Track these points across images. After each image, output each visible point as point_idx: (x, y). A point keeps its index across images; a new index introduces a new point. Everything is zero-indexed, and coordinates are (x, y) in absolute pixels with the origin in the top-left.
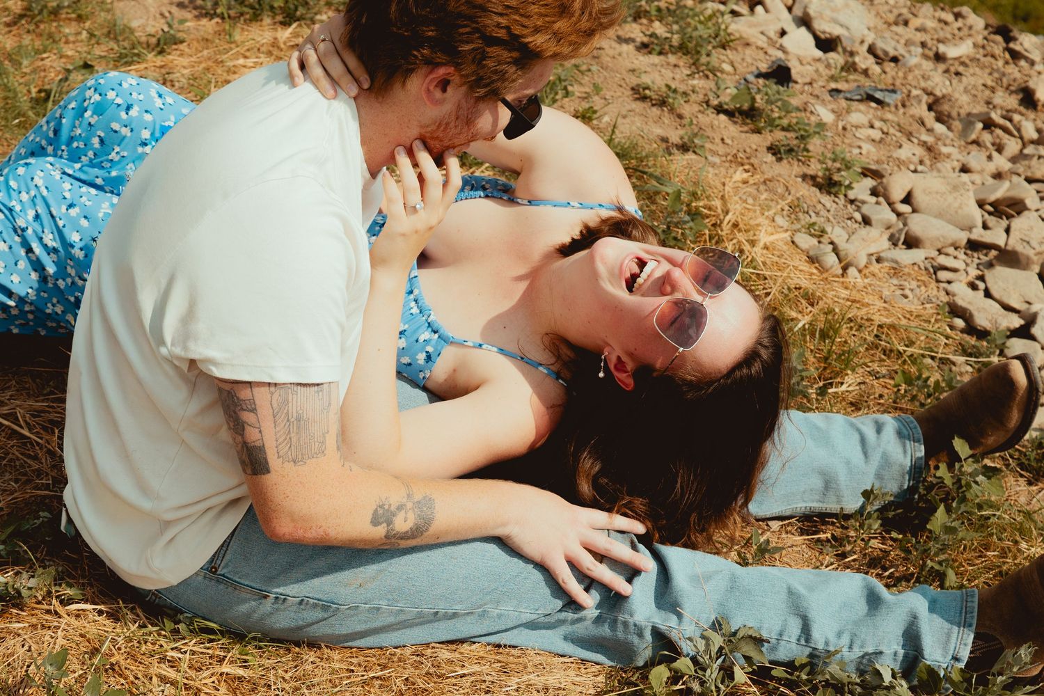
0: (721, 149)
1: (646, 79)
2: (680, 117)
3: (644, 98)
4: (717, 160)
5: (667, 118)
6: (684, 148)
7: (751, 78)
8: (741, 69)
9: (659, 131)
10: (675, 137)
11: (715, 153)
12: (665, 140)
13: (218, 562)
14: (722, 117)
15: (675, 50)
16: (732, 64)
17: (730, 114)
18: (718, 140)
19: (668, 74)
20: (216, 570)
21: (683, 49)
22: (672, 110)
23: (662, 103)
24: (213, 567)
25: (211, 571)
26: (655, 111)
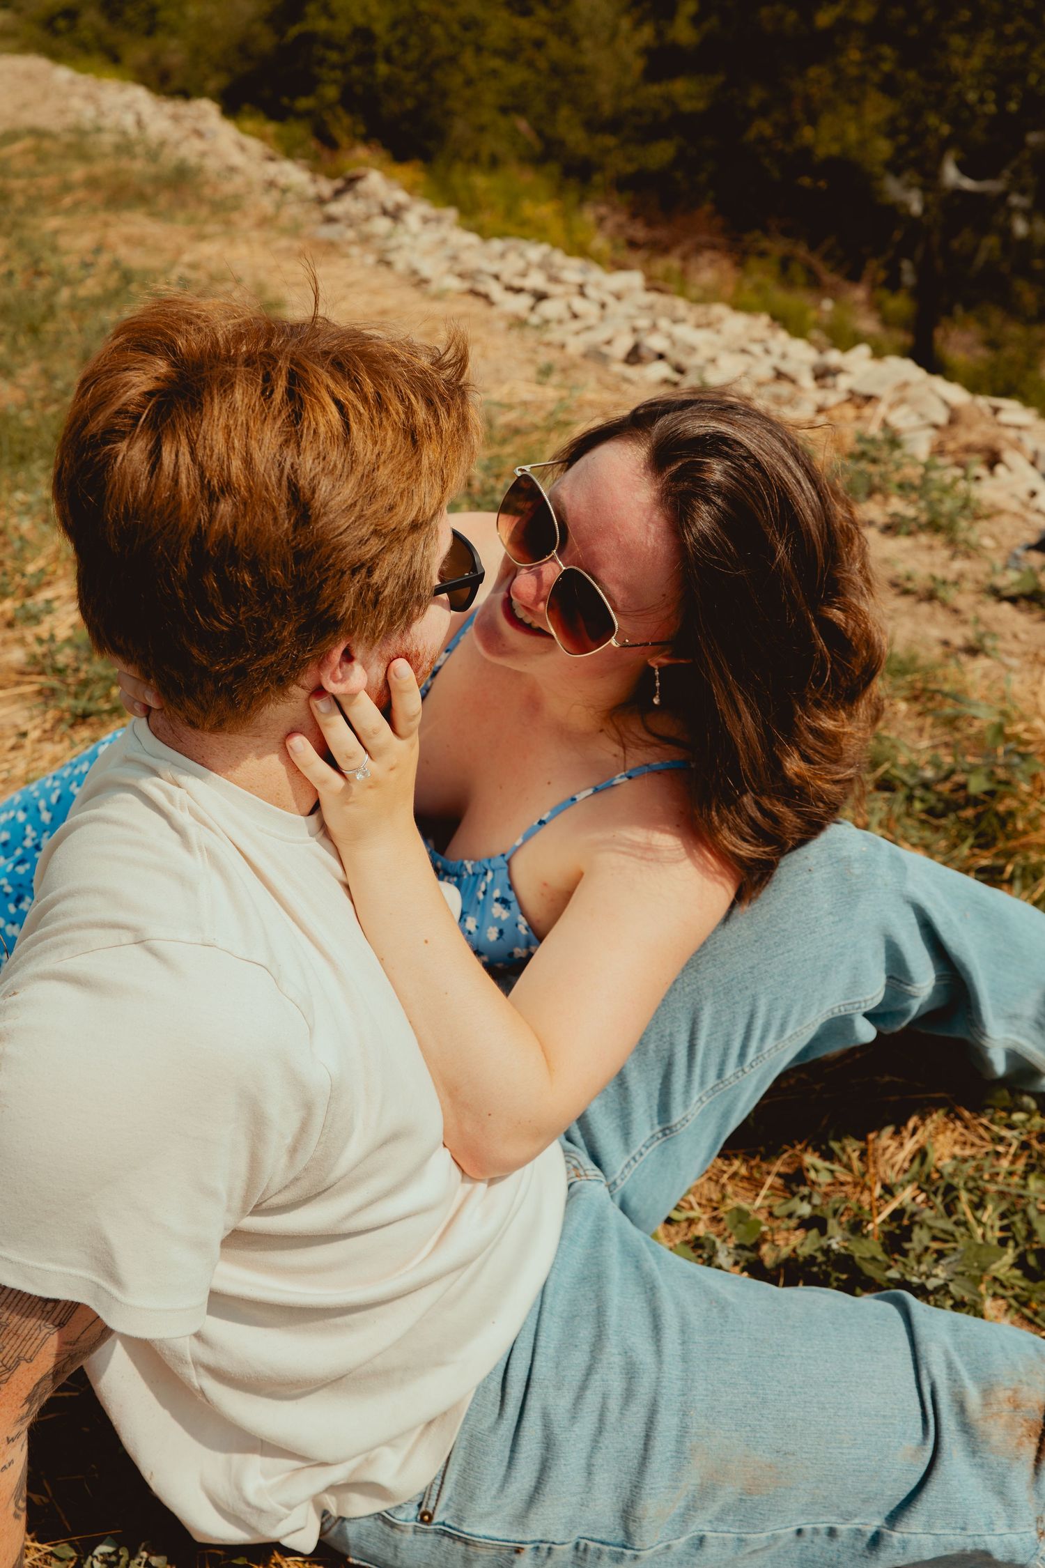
0: (1015, 647)
1: (901, 569)
2: (956, 611)
3: (906, 592)
4: (1014, 662)
5: (941, 616)
6: (973, 650)
7: (1020, 552)
8: (1006, 542)
9: (935, 633)
10: (958, 636)
11: (1010, 654)
12: (946, 643)
13: (432, 1503)
14: (1006, 607)
15: (922, 528)
16: (993, 537)
17: (1013, 600)
18: (1009, 637)
19: (925, 557)
20: (431, 1518)
21: (934, 526)
22: (944, 604)
23: (931, 597)
24: (423, 1514)
25: (422, 1521)
26: (925, 608)
